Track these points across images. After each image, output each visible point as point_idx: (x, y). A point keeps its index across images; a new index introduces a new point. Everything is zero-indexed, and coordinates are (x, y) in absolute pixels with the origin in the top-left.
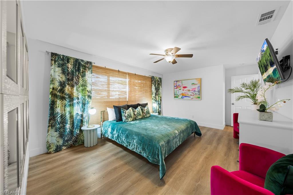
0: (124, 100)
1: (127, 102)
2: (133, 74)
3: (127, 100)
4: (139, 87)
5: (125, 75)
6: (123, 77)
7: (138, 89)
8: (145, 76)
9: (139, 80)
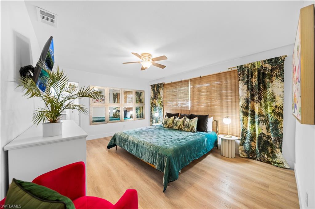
0: (186, 109)
1: (189, 112)
2: (199, 78)
3: (189, 109)
4: (207, 92)
5: (187, 83)
6: (185, 86)
7: (206, 95)
8: (220, 73)
9: (207, 82)
